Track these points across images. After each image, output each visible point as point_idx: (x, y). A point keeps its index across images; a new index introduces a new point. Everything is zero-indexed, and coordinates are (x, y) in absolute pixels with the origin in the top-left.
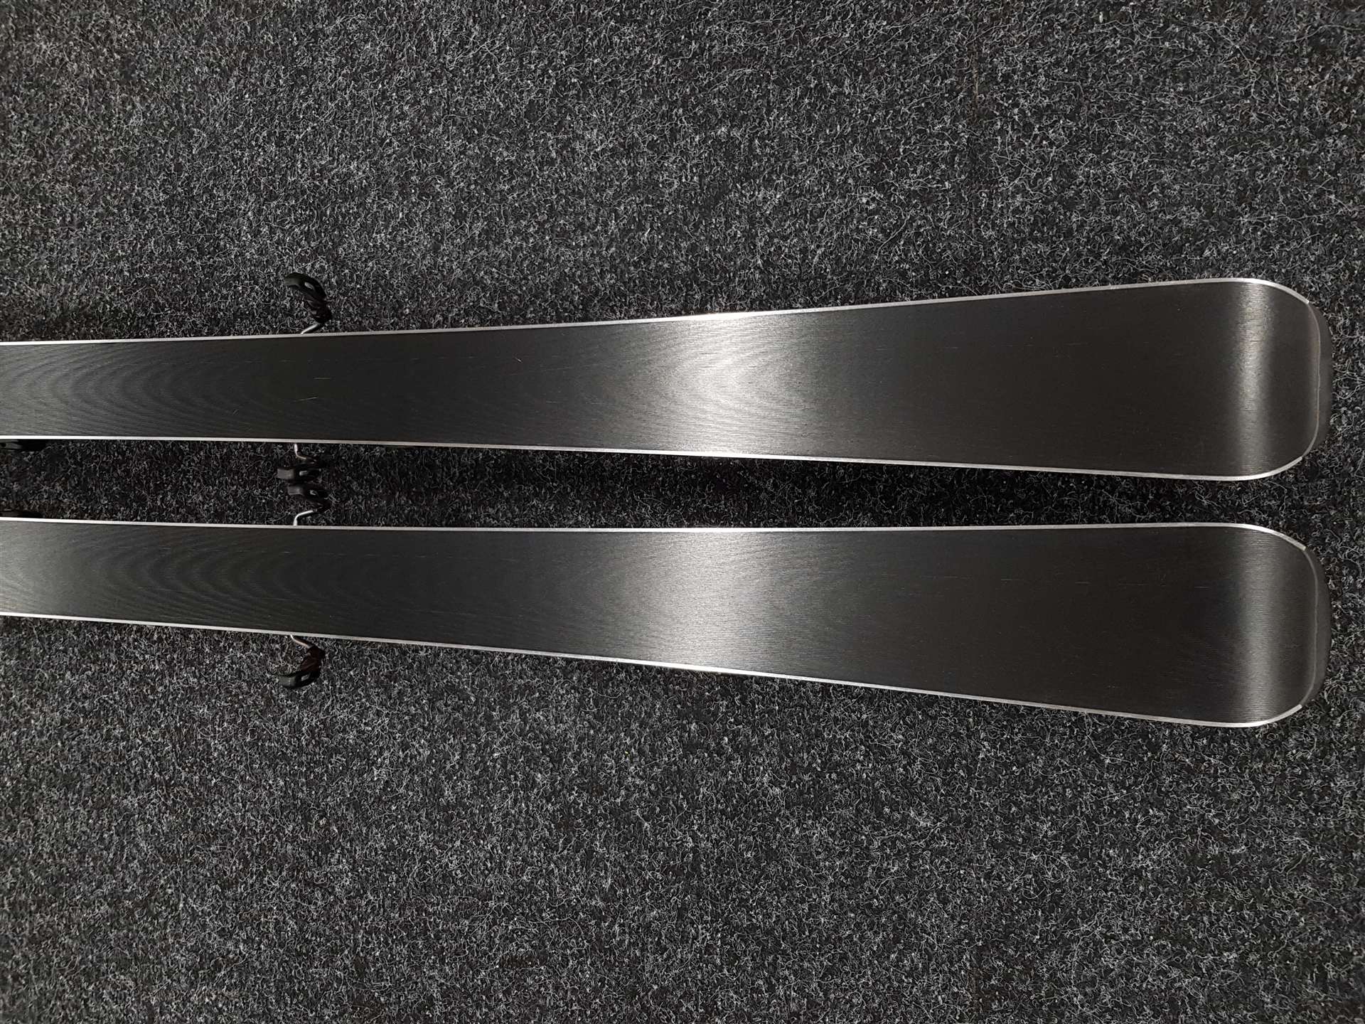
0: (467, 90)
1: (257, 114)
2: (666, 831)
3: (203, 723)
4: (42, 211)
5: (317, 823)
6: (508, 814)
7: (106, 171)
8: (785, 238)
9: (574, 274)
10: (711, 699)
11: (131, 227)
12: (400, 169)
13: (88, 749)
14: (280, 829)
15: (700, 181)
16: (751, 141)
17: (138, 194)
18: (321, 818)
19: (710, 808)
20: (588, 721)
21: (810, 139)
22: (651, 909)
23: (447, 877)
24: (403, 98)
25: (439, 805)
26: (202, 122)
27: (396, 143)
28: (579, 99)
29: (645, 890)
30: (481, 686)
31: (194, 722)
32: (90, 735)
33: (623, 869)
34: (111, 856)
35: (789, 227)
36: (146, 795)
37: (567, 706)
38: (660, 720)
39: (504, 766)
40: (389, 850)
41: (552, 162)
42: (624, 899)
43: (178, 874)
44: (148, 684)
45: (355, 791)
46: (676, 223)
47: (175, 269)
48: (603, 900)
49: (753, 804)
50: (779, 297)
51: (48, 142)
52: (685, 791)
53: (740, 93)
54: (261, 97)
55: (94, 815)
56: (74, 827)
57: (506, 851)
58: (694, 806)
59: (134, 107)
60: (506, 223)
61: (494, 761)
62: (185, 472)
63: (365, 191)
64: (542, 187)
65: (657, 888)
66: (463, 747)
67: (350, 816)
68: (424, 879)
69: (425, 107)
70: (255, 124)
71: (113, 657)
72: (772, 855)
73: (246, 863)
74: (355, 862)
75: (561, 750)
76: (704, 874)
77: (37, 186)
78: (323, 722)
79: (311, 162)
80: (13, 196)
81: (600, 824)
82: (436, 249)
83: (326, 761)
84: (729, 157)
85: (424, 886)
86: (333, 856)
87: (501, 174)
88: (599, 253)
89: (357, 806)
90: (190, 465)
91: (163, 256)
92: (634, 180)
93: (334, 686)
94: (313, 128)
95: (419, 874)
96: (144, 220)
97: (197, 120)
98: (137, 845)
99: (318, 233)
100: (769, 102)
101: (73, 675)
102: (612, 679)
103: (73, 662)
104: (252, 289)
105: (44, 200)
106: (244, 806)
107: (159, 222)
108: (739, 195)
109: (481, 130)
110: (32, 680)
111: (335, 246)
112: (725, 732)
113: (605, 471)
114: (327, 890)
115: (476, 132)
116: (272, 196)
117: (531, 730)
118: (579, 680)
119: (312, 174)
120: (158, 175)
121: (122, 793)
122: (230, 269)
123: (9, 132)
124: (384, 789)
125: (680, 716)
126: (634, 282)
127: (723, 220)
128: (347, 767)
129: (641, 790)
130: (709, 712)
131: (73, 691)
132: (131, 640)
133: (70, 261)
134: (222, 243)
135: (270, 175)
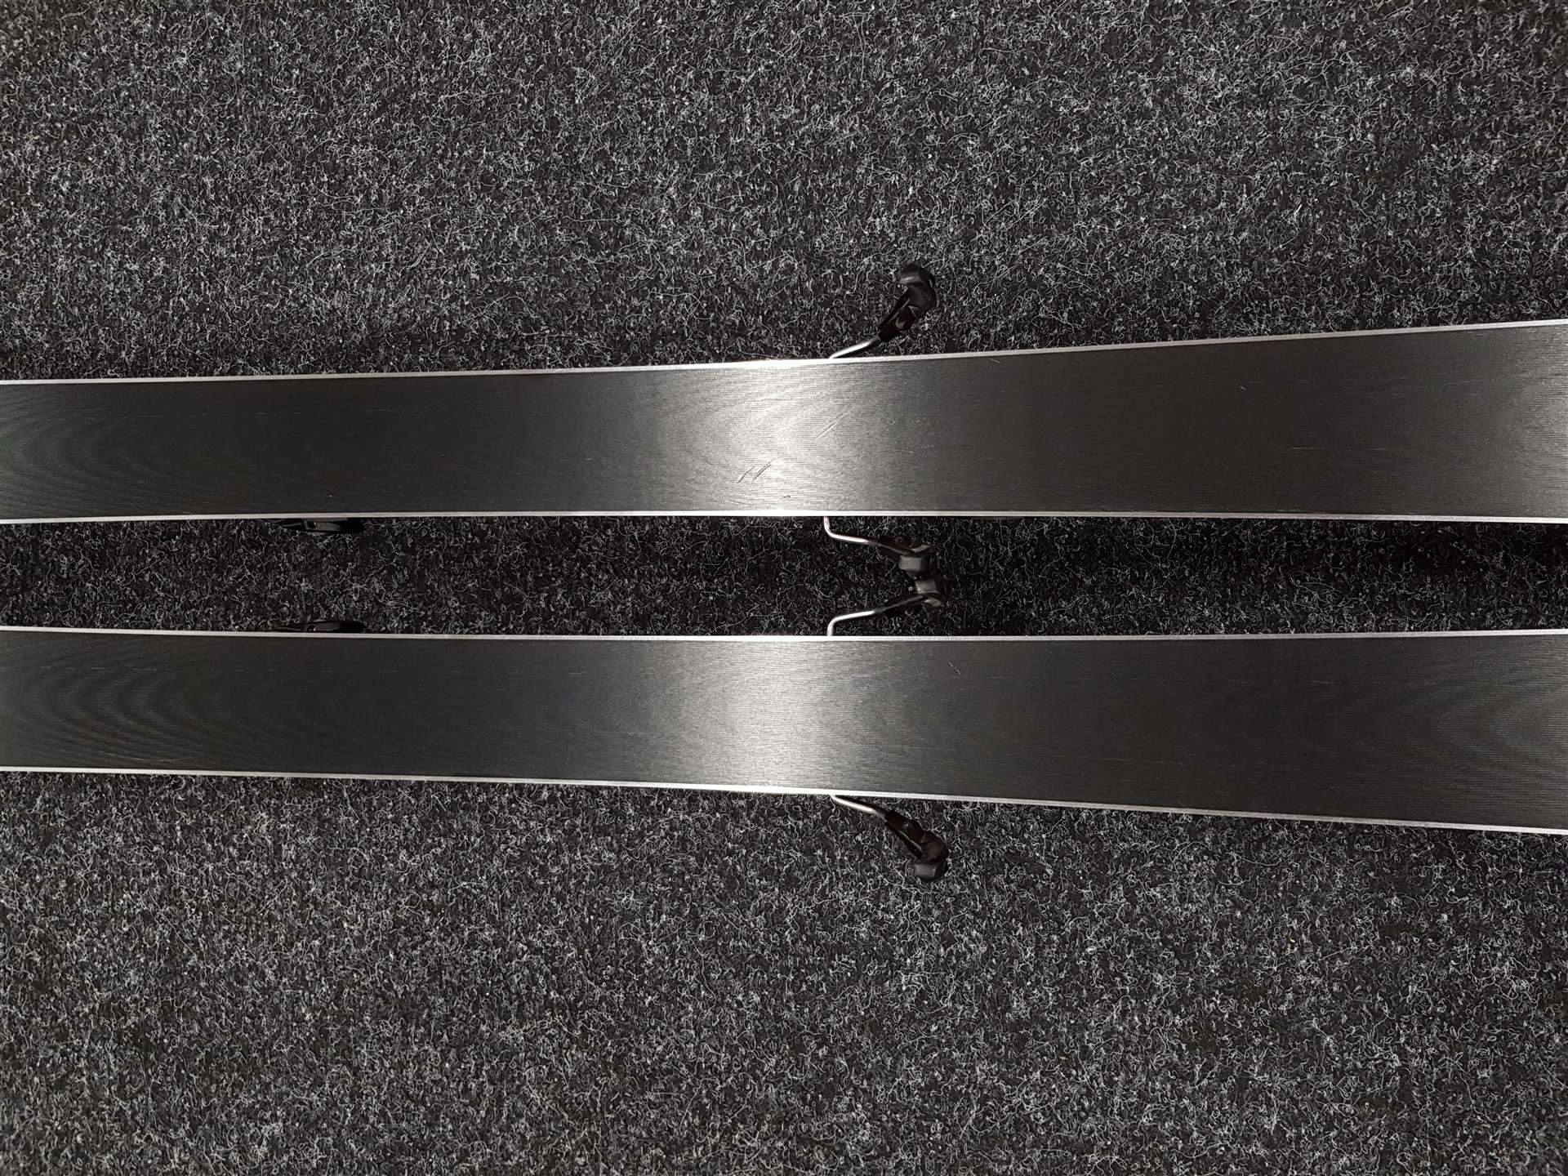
0: (1010, 13)
1: (677, 48)
2: (1357, 1046)
3: (627, 916)
4: (330, 186)
5: (815, 1056)
6: (1113, 1031)
7: (434, 128)
8: (1507, 219)
9: (1185, 270)
10: (1418, 862)
11: (479, 209)
12: (908, 125)
13: (439, 961)
14: (757, 1064)
15: (1377, 138)
16: (1451, 87)
17: (488, 161)
18: (820, 1046)
19: (1424, 1012)
20: (1232, 898)
21: (1540, 84)
22: (1339, 1154)
23: (1022, 1123)
24: (909, 24)
25: (1004, 1022)
26: (588, 58)
27: (900, 89)
28: (1187, 27)
29: (1330, 1128)
30: (1061, 852)
31: (613, 915)
32: (442, 940)
33: (1295, 1102)
34: (483, 1113)
35: (1513, 203)
36: (537, 1024)
37: (1198, 879)
38: (1342, 893)
39: (1104, 963)
40: (928, 1088)
41: (1146, 114)
42: (1297, 1143)
43: (593, 1135)
44: (535, 864)
45: (872, 1006)
46: (1341, 197)
47: (553, 270)
48: (1266, 1146)
49: (1489, 1004)
50: (1500, 300)
51: (336, 85)
52: (1384, 990)
53: (1432, 21)
54: (682, 22)
55: (452, 1055)
56: (419, 1075)
57: (1110, 1082)
58: (1399, 1010)
59: (476, 35)
60: (1077, 199)
61: (1089, 958)
62: (585, 561)
63: (854, 157)
64: (1132, 148)
65: (1347, 1126)
66: (1039, 940)
67: (865, 1042)
68: (984, 1127)
69: (945, 37)
70: (675, 61)
71: (476, 826)
72: (1517, 1073)
73: (705, 1117)
74: (875, 1107)
75: (1191, 940)
76: (1418, 1103)
77: (321, 150)
78: (818, 909)
79: (766, 116)
80: (281, 163)
81: (1257, 1041)
82: (967, 238)
83: (826, 966)
84: (1419, 108)
85: (985, 1137)
86: (840, 1099)
87: (1068, 130)
88: (1223, 240)
89: (876, 1027)
90: (590, 550)
91: (534, 250)
92: (1275, 140)
93: (833, 858)
94: (767, 67)
95: (976, 1121)
96: (500, 198)
97: (580, 55)
98: (524, 1097)
99: (782, 218)
100: (1475, 33)
101: (411, 855)
102: (1265, 838)
103: (410, 836)
104: (679, 299)
105: (332, 170)
106: (698, 1034)
107: (525, 202)
108: (1439, 160)
109: (1034, 69)
110: (343, 863)
111: (809, 236)
112: (1443, 907)
113: (1243, 545)
114: (834, 1150)
115: (1027, 72)
116: (705, 165)
117: (1144, 912)
118: (1215, 842)
119: (769, 133)
120: (521, 132)
121: (498, 1022)
122: (642, 270)
123: (272, 71)
124: (918, 1001)
125: (1373, 886)
126: (1280, 279)
127: (1414, 193)
128: (857, 974)
129: (1318, 991)
130: (1418, 880)
131: (412, 878)
132: (504, 800)
133: (379, 259)
134: (628, 232)
135: (700, 134)
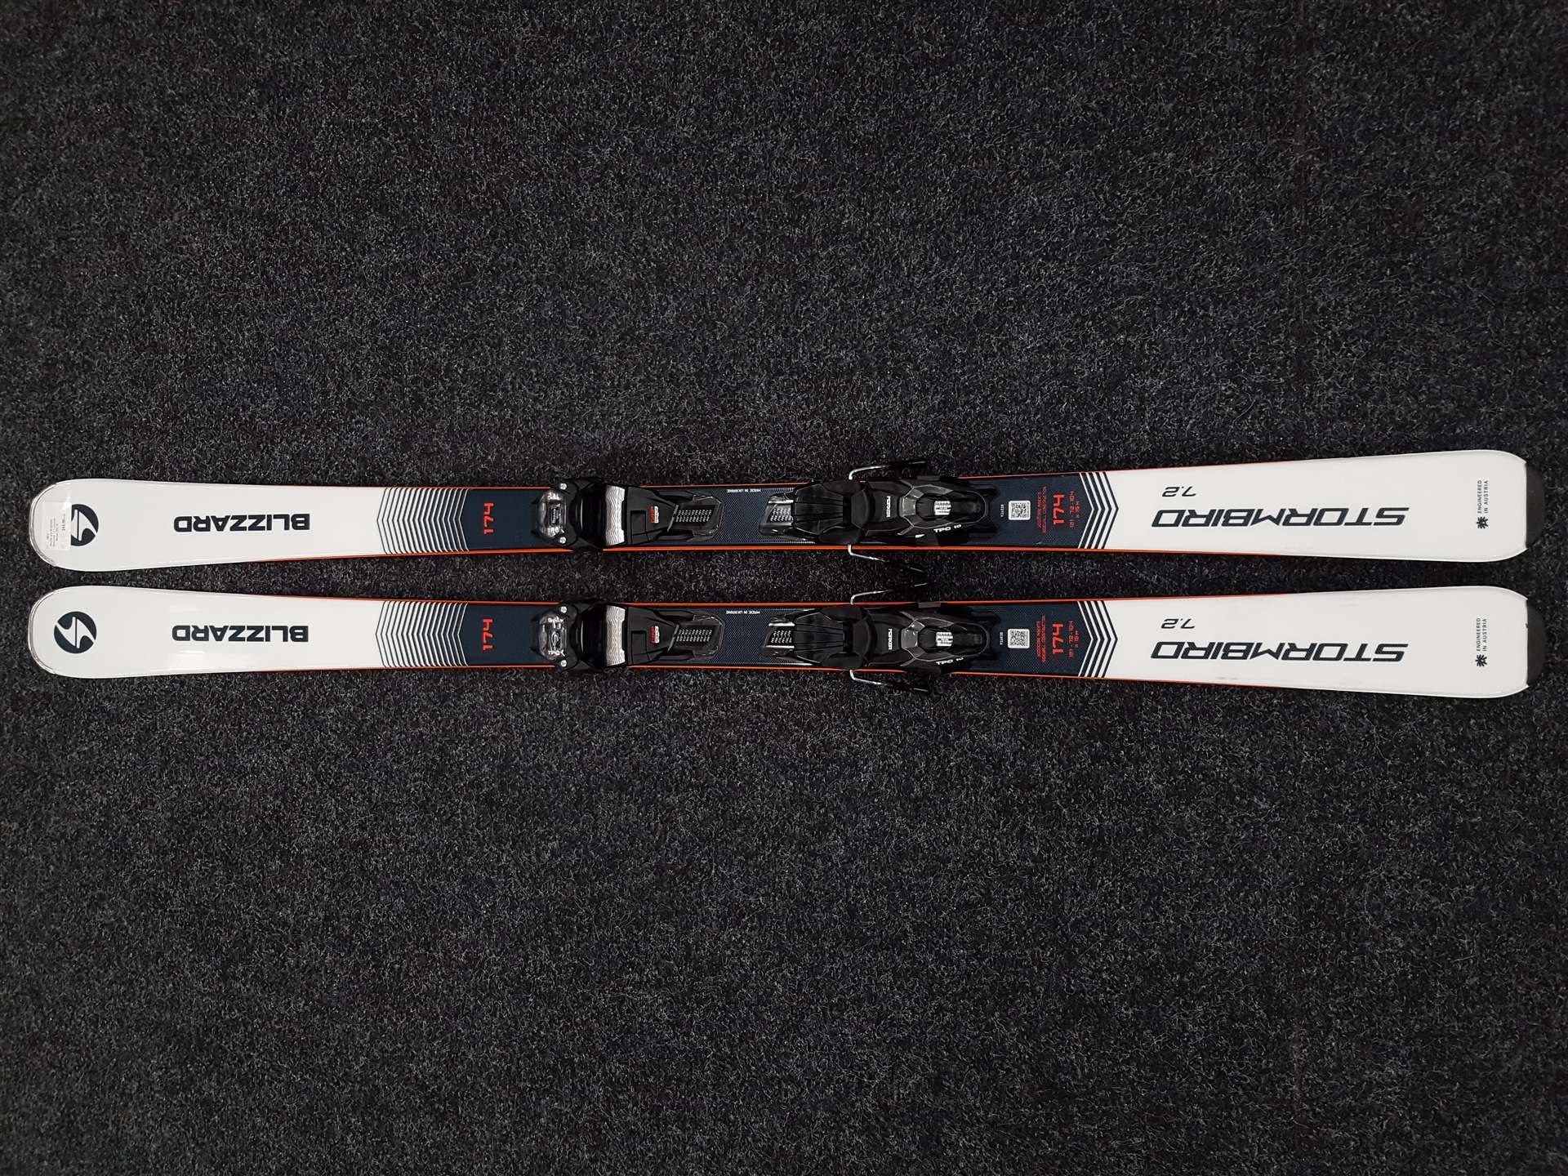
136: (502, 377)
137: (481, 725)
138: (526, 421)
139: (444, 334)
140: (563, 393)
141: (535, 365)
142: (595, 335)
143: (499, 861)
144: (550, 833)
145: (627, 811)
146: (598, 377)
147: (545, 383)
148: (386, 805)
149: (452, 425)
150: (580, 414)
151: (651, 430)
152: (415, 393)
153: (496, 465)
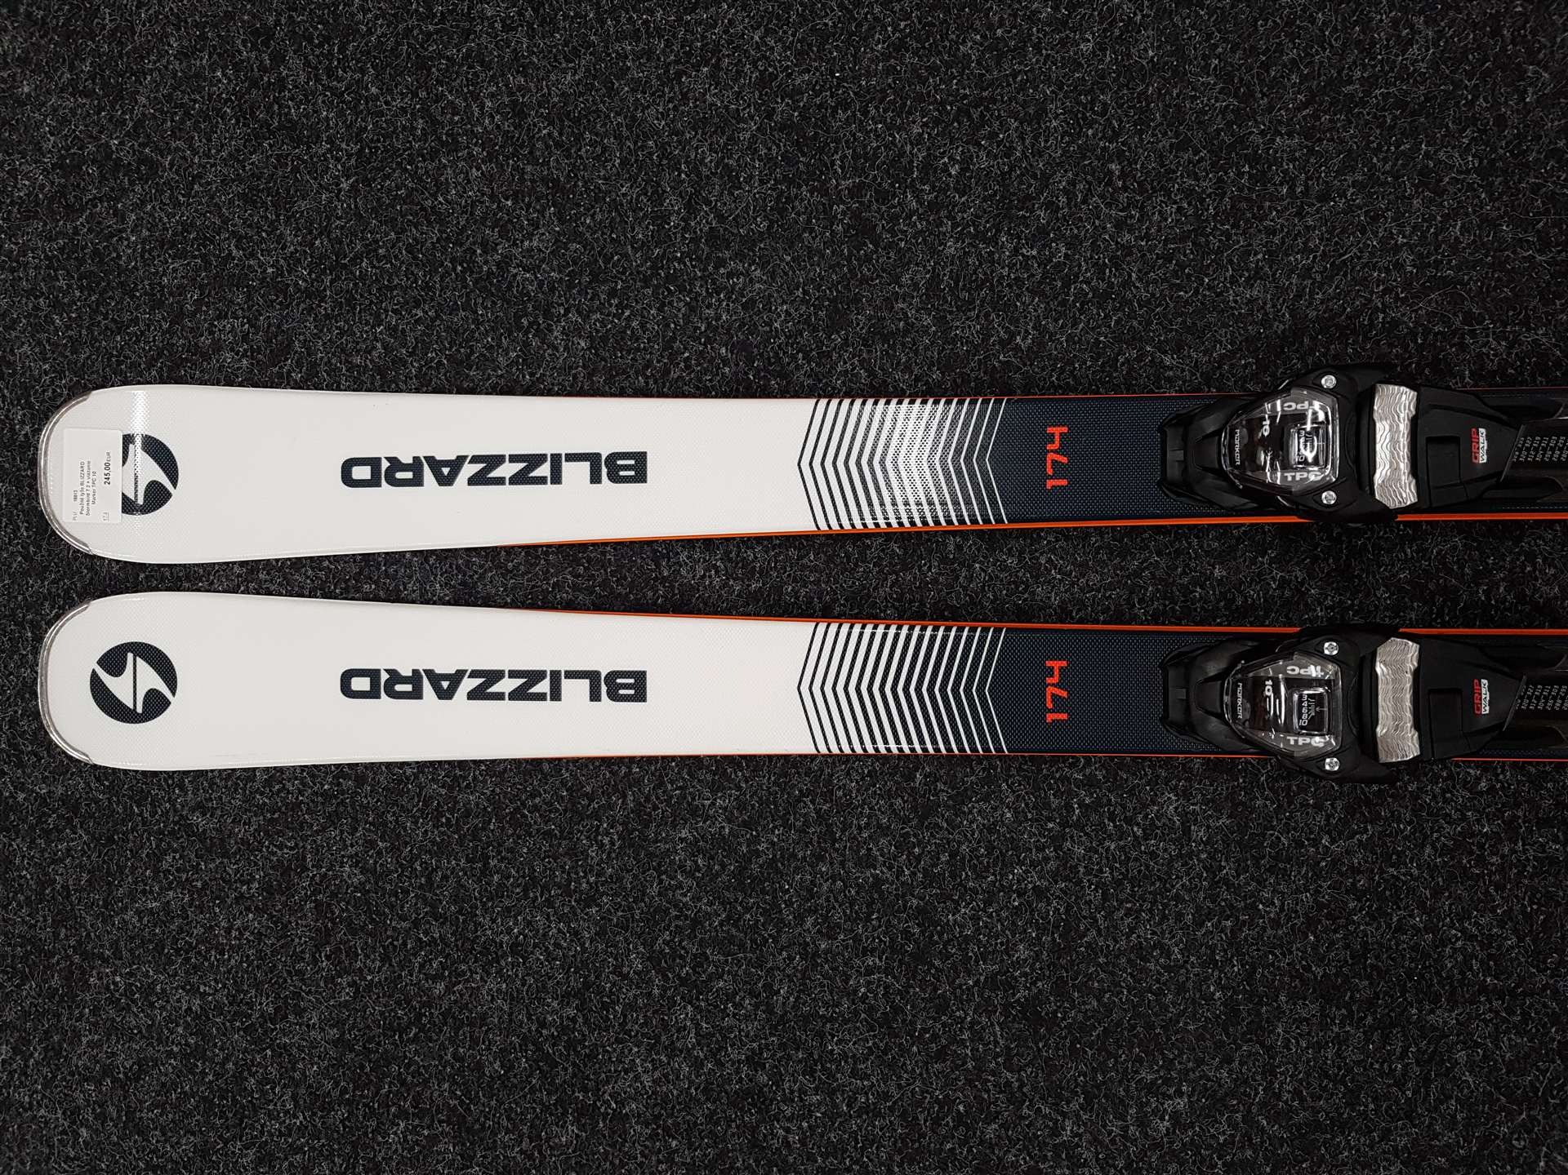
136: (1045, 180)
137: (1008, 866)
138: (1100, 269)
139: (920, 98)
140: (1179, 210)
141: (1120, 155)
142: (1251, 94)
143: (1055, 1132)
144: (1167, 1082)
145: (1341, 1041)
146: (1261, 178)
147: (1142, 190)
148: (806, 1019)
149: (935, 278)
150: (1219, 252)
151: (1379, 282)
152: (856, 215)
153: (1036, 351)
